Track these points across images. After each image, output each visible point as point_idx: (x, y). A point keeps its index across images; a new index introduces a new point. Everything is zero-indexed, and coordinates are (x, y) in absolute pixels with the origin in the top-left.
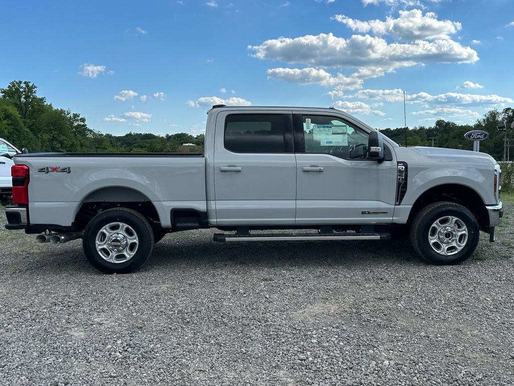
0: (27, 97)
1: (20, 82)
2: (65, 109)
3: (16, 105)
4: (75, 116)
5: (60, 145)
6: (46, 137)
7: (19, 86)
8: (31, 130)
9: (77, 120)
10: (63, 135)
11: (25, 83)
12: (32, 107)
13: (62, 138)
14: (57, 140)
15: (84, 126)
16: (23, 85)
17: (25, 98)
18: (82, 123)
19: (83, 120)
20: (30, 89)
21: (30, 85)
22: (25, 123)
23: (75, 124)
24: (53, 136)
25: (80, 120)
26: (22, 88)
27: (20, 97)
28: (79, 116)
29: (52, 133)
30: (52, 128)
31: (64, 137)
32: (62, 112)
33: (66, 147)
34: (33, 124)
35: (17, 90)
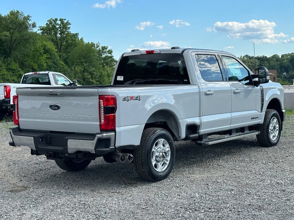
0: (62, 33)
1: (56, 20)
2: (95, 43)
3: (52, 40)
4: (104, 48)
5: (90, 76)
6: (78, 69)
7: (55, 23)
8: (66, 63)
9: (105, 52)
10: (93, 66)
11: (60, 20)
12: (67, 42)
13: (92, 69)
14: (87, 71)
15: (111, 57)
16: (59, 22)
17: (60, 34)
18: (109, 55)
19: (110, 52)
20: (65, 25)
21: (65, 21)
22: (60, 56)
23: (104, 56)
24: (84, 69)
25: (108, 52)
26: (58, 24)
27: (56, 33)
28: (106, 49)
29: (83, 65)
30: (83, 60)
31: (94, 69)
32: (93, 45)
33: (95, 78)
34: (68, 57)
35: (54, 26)
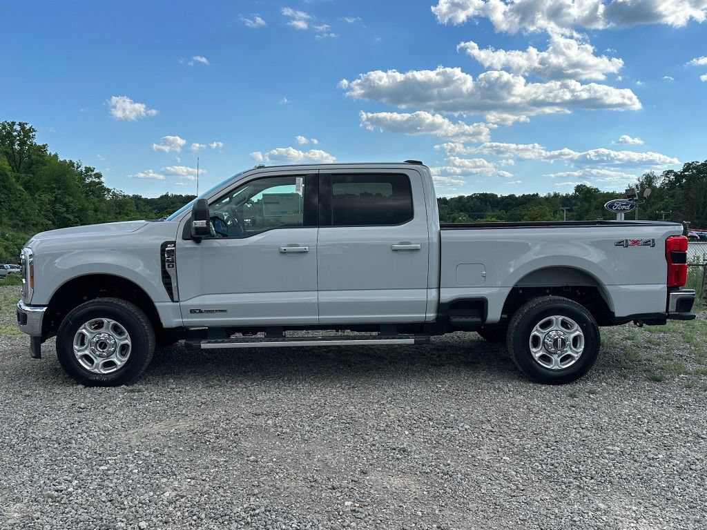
0: (22, 144)
1: (14, 123)
2: (75, 161)
3: (6, 153)
4: (88, 170)
5: (65, 209)
6: (46, 197)
7: (12, 128)
8: (26, 188)
9: (91, 176)
10: (69, 195)
11: (20, 124)
12: (29, 157)
13: (68, 199)
14: (60, 202)
15: (100, 183)
16: (18, 128)
17: (19, 145)
18: (97, 180)
19: (98, 176)
20: (27, 133)
21: (27, 127)
22: (18, 179)
23: (88, 181)
24: (56, 197)
25: (95, 175)
26: (16, 131)
27: (13, 144)
28: (93, 171)
29: (54, 192)
30: (54, 186)
31: (71, 199)
32: (72, 164)
33: (73, 212)
34: (30, 180)
35: (9, 134)
